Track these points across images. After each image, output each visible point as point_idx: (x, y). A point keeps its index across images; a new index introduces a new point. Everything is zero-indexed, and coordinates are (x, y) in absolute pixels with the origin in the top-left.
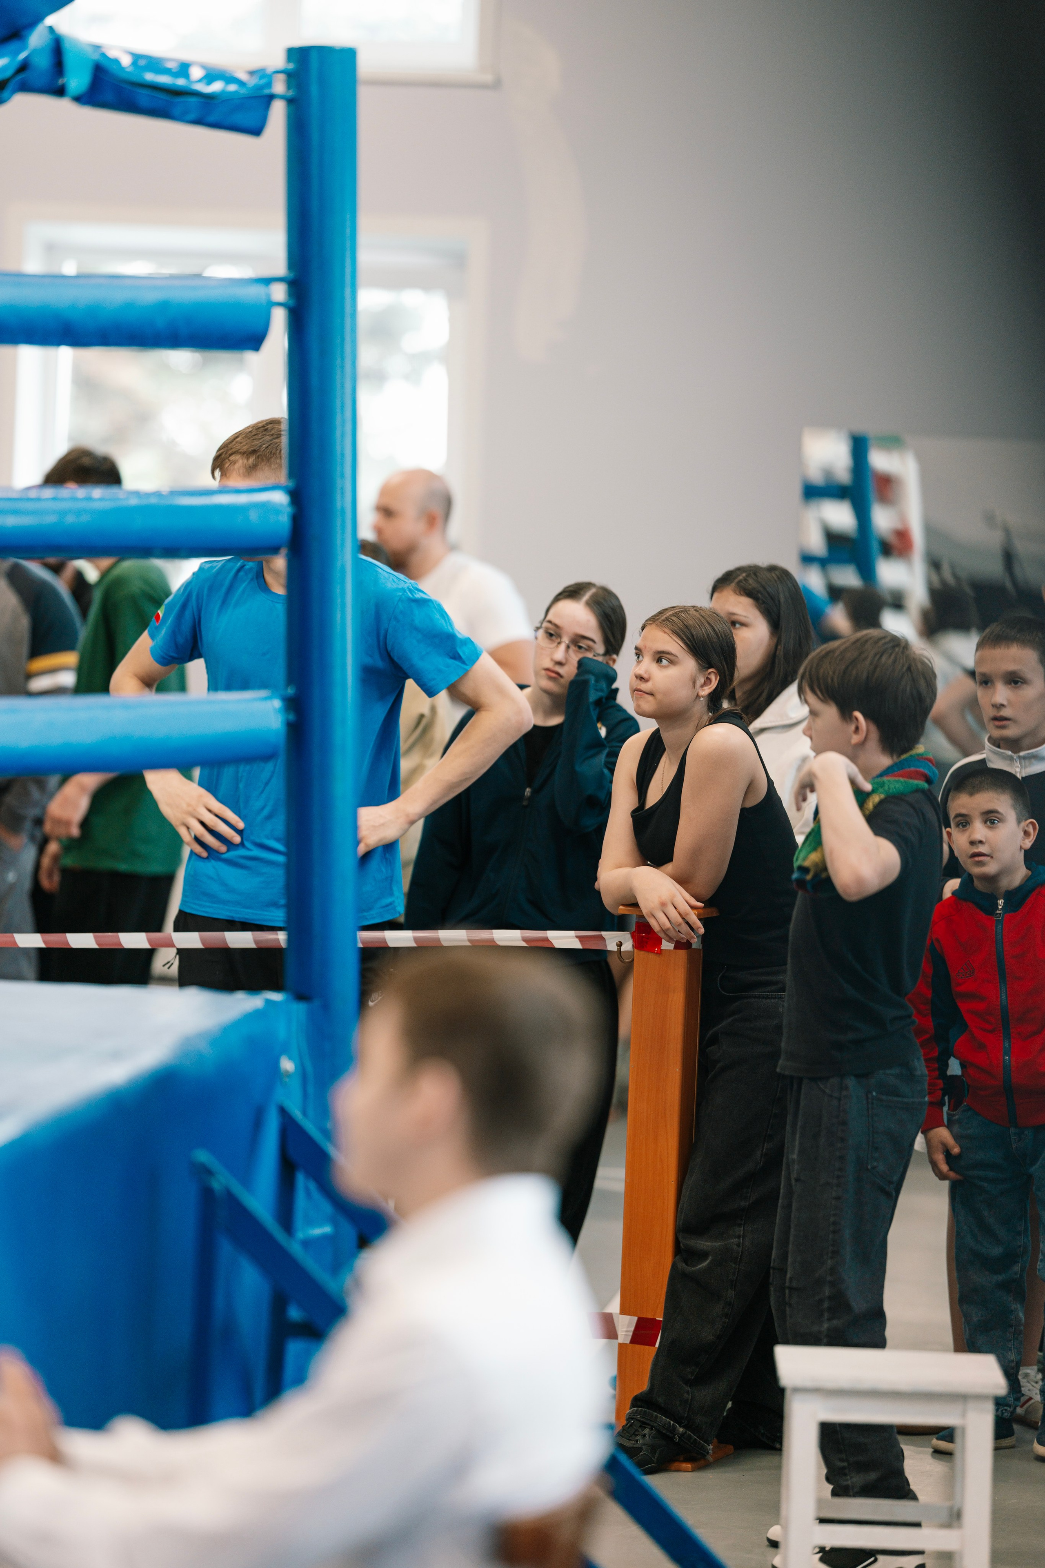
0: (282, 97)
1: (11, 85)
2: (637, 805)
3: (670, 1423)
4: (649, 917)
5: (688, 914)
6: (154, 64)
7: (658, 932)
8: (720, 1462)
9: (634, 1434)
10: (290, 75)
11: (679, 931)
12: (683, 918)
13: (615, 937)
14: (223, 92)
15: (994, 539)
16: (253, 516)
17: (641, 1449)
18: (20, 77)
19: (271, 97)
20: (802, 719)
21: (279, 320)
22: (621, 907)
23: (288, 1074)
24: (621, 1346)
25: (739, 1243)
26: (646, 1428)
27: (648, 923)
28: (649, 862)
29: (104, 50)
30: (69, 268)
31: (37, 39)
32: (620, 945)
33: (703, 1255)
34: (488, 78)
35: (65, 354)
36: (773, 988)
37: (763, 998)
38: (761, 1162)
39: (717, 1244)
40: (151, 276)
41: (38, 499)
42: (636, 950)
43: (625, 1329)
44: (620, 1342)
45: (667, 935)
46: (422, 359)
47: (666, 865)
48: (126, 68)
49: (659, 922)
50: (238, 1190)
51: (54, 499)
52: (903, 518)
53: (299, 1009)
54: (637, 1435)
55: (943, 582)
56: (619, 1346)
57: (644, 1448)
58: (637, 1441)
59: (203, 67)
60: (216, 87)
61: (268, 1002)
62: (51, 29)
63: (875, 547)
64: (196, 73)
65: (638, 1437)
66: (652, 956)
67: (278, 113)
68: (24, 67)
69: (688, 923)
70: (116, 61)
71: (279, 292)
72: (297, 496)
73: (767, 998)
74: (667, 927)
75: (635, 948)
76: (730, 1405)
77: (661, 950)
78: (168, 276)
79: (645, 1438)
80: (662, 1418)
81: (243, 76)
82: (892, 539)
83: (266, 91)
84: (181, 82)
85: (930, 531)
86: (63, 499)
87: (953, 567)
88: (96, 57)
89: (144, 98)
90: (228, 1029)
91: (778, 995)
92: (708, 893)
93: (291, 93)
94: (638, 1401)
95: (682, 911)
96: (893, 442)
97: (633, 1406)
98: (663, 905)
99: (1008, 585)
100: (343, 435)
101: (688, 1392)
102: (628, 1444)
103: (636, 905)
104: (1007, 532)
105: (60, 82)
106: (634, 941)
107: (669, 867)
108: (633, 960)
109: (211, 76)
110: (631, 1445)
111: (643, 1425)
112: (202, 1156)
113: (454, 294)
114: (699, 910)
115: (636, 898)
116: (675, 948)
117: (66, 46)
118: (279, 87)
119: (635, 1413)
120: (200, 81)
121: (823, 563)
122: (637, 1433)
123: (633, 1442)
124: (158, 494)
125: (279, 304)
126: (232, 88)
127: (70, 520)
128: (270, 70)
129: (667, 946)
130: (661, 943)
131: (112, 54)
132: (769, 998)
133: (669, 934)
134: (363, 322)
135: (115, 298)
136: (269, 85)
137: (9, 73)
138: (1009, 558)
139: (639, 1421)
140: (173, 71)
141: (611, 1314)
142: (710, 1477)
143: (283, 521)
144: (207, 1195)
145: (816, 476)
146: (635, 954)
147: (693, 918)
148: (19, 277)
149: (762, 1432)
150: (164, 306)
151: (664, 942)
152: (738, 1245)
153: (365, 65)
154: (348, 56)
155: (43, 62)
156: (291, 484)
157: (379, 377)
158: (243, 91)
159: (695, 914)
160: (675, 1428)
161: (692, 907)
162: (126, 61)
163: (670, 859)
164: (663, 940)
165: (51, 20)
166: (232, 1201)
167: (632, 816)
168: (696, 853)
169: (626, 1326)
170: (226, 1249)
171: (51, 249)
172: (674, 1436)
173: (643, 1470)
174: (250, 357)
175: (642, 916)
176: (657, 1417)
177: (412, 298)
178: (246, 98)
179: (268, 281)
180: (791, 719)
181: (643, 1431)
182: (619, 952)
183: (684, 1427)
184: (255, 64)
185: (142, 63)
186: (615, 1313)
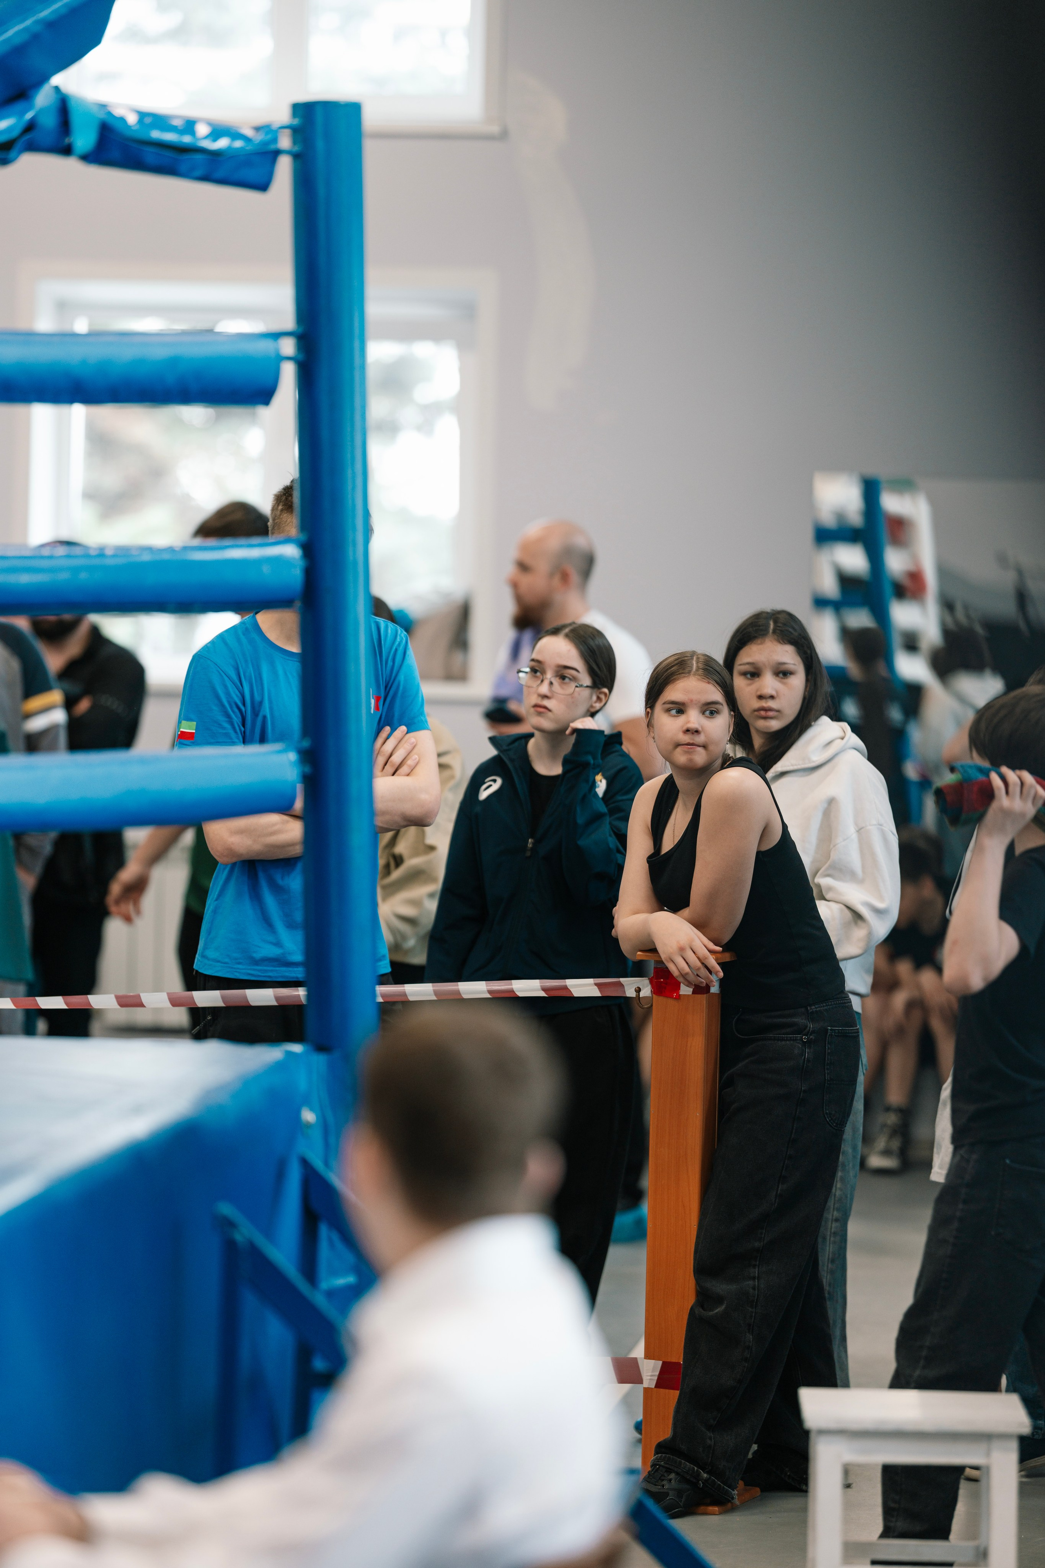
0: (288, 152)
1: (19, 145)
2: (652, 851)
3: (694, 1469)
4: (668, 961)
5: (706, 958)
6: (160, 121)
7: (677, 977)
8: (747, 1504)
9: (660, 1479)
10: (297, 132)
11: (697, 975)
12: (703, 963)
13: (635, 983)
14: (229, 148)
15: (1007, 580)
16: (266, 569)
17: (667, 1494)
18: (27, 137)
19: (277, 153)
20: (824, 761)
21: (288, 374)
22: (639, 953)
23: (308, 1125)
24: (646, 1390)
25: (755, 1285)
26: (672, 1472)
27: (667, 968)
28: (665, 908)
29: (110, 109)
30: (81, 326)
31: (43, 99)
32: (638, 990)
33: (719, 1300)
34: (495, 129)
35: (78, 411)
36: (788, 1030)
37: (778, 1040)
38: (775, 1203)
39: (733, 1287)
40: (162, 332)
41: (51, 557)
42: (654, 995)
43: (650, 1374)
44: (645, 1386)
45: (686, 979)
46: (432, 411)
47: (684, 910)
48: (133, 126)
49: (678, 966)
50: (261, 1241)
51: (68, 556)
52: (915, 558)
53: (320, 1060)
54: (663, 1480)
55: (956, 622)
56: (644, 1390)
57: (671, 1493)
58: (663, 1486)
59: (209, 123)
60: (222, 143)
61: (289, 1054)
62: (57, 89)
63: (888, 589)
64: (202, 130)
65: (665, 1482)
66: (670, 1002)
67: (284, 168)
68: (30, 127)
69: (706, 967)
70: (122, 120)
71: (288, 347)
72: (309, 550)
73: (782, 1040)
74: (686, 972)
75: (654, 993)
76: (755, 1447)
77: (680, 995)
78: (180, 332)
79: (671, 1483)
80: (686, 1465)
81: (249, 132)
82: (906, 582)
83: (272, 147)
84: (187, 139)
85: (943, 572)
86: (76, 557)
87: (966, 608)
88: (101, 115)
89: (150, 155)
90: (247, 1082)
91: (793, 1037)
92: (727, 937)
93: (297, 149)
94: (661, 1448)
95: (701, 956)
96: (904, 485)
97: (657, 1453)
98: (682, 950)
99: (1022, 625)
100: (354, 488)
101: (710, 1439)
102: (654, 1489)
103: (654, 950)
104: (1020, 572)
105: (67, 141)
106: (653, 987)
107: (686, 912)
108: (652, 1005)
109: (217, 132)
110: (657, 1490)
111: (669, 1471)
112: (226, 1209)
113: (465, 345)
114: (718, 955)
115: (654, 943)
116: (694, 992)
117: (72, 106)
118: (285, 142)
119: (659, 1459)
120: (206, 137)
121: (837, 606)
122: (663, 1478)
123: (659, 1487)
124: (170, 550)
125: (289, 358)
126: (238, 144)
127: (83, 576)
128: (275, 126)
129: (685, 990)
130: (679, 988)
131: (118, 112)
132: (785, 1040)
133: (688, 979)
134: (373, 374)
135: (126, 354)
136: (275, 140)
137: (15, 133)
138: (1022, 597)
139: (663, 1466)
140: (179, 128)
141: (636, 1359)
142: (735, 1520)
143: (295, 576)
144: (230, 1247)
145: (828, 520)
146: (654, 1000)
147: (712, 962)
148: (30, 336)
149: (788, 1474)
150: (174, 361)
151: (683, 987)
152: (754, 1289)
153: (371, 118)
154: (353, 110)
155: (49, 122)
156: (303, 537)
157: (391, 429)
158: (249, 148)
159: (713, 958)
160: (699, 1474)
161: (711, 951)
162: (132, 119)
163: (687, 904)
164: (682, 985)
165: (57, 80)
166: (256, 1254)
167: (648, 862)
168: (712, 897)
169: (650, 1370)
170: (250, 1301)
171: (63, 307)
172: (698, 1482)
173: (670, 1515)
174: (263, 412)
175: (662, 962)
176: (680, 1462)
177: (423, 350)
178: (251, 154)
179: (277, 336)
180: (814, 762)
181: (668, 1475)
182: (638, 997)
183: (707, 1473)
184: (261, 119)
185: (148, 120)
186: (640, 1358)
